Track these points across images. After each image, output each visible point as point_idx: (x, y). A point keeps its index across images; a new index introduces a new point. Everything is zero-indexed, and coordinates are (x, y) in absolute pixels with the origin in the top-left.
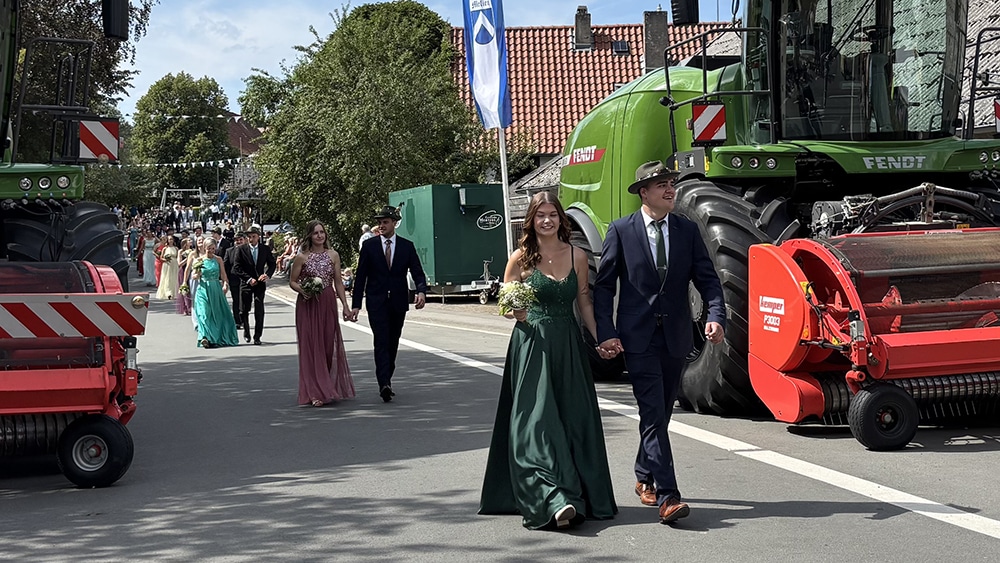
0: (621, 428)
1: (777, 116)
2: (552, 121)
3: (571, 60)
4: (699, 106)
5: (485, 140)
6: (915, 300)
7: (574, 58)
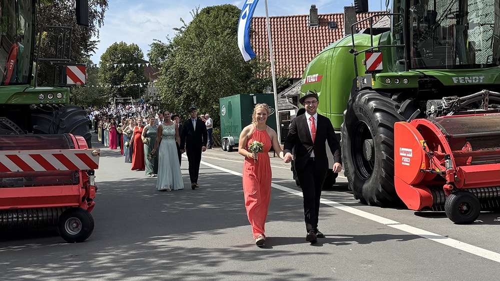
0: (331, 213)
1: (409, 58)
2: (299, 62)
3: (308, 32)
4: (369, 53)
5: (266, 72)
6: (479, 149)
7: (310, 31)
